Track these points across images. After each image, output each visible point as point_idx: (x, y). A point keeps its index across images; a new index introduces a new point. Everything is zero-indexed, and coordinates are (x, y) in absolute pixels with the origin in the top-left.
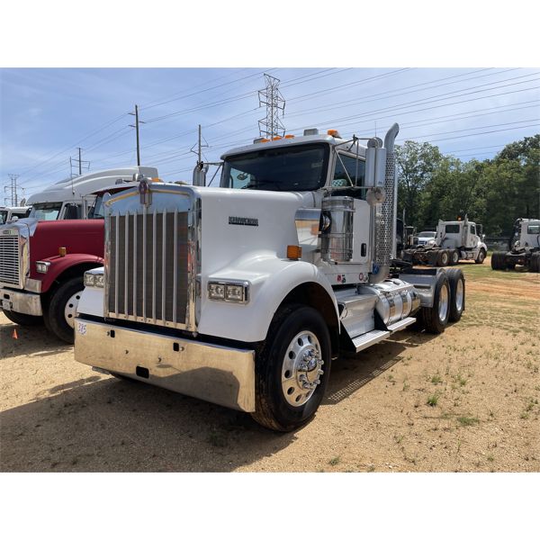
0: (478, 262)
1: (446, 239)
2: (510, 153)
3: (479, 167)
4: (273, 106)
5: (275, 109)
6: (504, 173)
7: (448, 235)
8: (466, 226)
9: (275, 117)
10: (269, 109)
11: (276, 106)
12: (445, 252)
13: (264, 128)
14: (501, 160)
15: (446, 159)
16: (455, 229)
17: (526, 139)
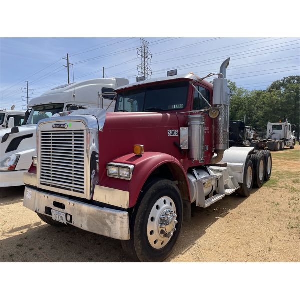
0: (292, 148)
1: (274, 134)
2: (276, 86)
3: (259, 94)
4: (145, 57)
5: (146, 59)
6: (274, 97)
7: (275, 131)
8: (286, 126)
9: (146, 64)
10: (143, 59)
11: (147, 58)
12: (279, 142)
13: (140, 70)
14: (271, 90)
15: (239, 90)
16: (280, 128)
17: (285, 79)
